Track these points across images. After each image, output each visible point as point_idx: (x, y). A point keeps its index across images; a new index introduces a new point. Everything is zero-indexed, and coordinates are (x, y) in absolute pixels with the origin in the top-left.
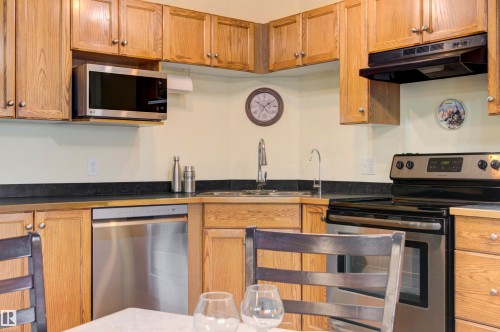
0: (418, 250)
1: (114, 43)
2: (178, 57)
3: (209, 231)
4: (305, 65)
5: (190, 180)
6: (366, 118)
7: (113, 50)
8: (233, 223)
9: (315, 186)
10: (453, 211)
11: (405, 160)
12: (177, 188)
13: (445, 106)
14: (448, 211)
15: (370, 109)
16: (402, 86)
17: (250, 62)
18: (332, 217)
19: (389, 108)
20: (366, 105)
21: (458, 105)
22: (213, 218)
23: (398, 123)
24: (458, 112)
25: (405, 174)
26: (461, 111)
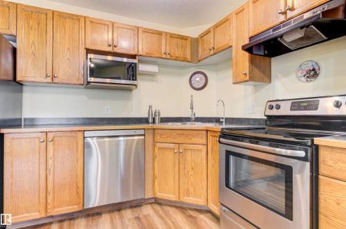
0: (284, 171)
1: (110, 46)
2: (147, 53)
3: (157, 144)
4: (214, 54)
5: (157, 117)
6: (247, 78)
7: (109, 49)
8: (169, 140)
9: (221, 120)
10: (317, 141)
11: (274, 104)
12: (151, 121)
13: (303, 67)
14: (313, 141)
15: (250, 73)
16: (272, 59)
17: (189, 57)
18: (222, 140)
19: (264, 72)
20: (248, 70)
21: (314, 64)
22: (159, 137)
23: (270, 82)
24: (314, 69)
25: (275, 112)
26: (317, 68)
